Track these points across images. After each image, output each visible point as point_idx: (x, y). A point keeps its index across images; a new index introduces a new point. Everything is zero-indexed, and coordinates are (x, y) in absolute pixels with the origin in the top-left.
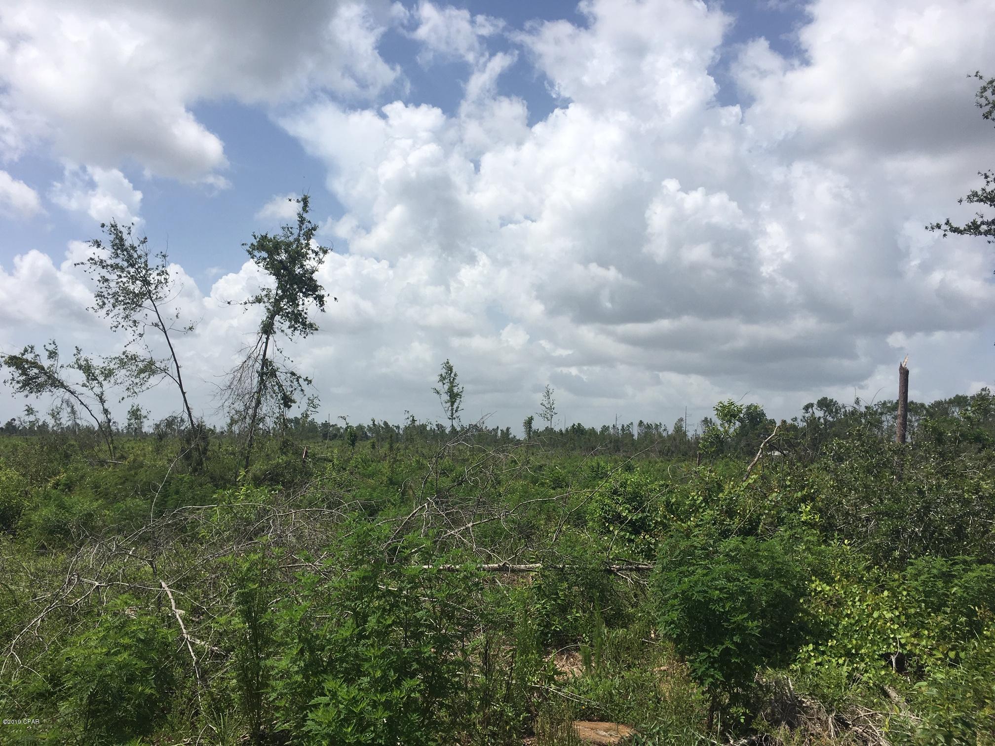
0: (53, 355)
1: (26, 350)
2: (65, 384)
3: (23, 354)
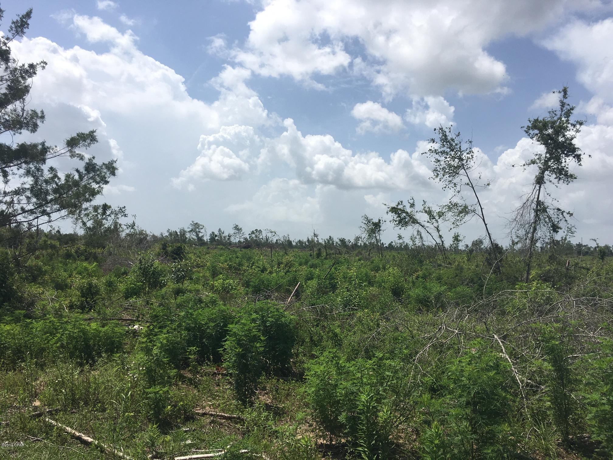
0: (412, 205)
1: (399, 204)
2: (419, 221)
3: (397, 206)
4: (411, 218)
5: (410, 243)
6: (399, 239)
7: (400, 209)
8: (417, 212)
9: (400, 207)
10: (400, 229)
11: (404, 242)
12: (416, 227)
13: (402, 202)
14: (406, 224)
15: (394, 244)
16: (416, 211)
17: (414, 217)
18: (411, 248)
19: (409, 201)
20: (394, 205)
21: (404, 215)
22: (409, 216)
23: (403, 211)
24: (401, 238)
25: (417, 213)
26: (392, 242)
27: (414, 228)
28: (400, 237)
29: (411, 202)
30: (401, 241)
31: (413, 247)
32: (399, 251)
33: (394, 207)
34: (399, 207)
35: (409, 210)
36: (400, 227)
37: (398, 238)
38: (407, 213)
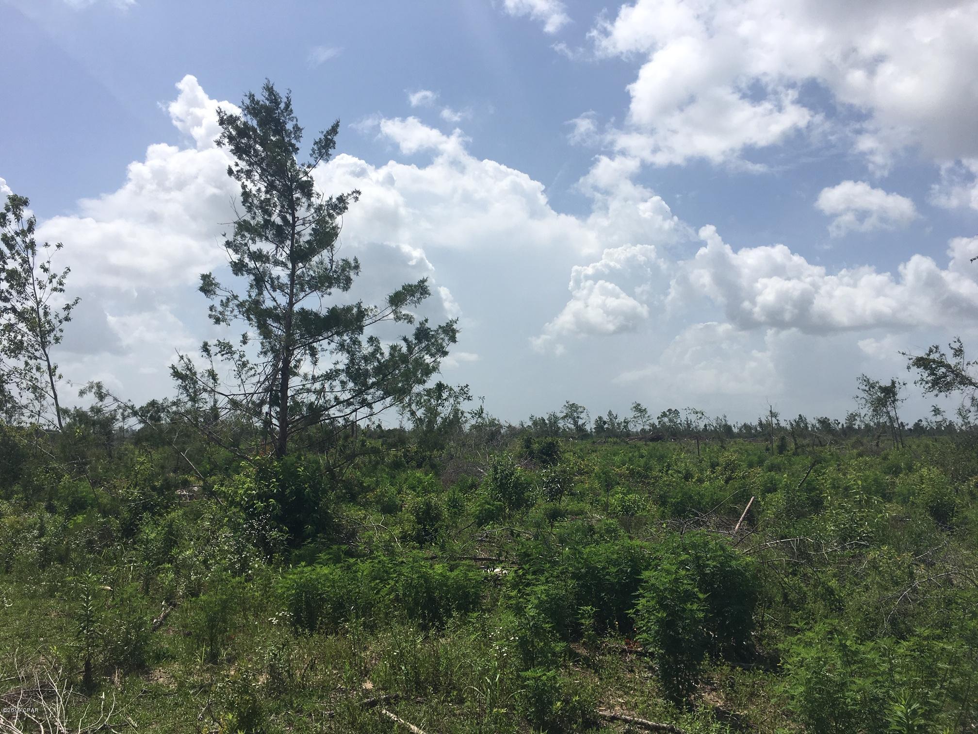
0: (959, 352)
1: (931, 351)
2: (973, 381)
3: (929, 355)
4: (957, 375)
5: (958, 421)
6: (935, 415)
7: (934, 361)
8: (968, 364)
9: (935, 356)
10: (937, 395)
11: (945, 420)
12: (968, 392)
13: (937, 348)
14: (948, 387)
15: (924, 424)
16: (966, 363)
17: (963, 373)
18: (961, 430)
19: (951, 346)
20: (922, 354)
21: (943, 370)
22: (953, 372)
23: (941, 364)
24: (939, 414)
25: (969, 366)
26: (921, 420)
27: (965, 394)
28: (937, 411)
29: (956, 346)
30: (939, 418)
31: (964, 428)
32: (937, 437)
33: (922, 358)
34: (931, 357)
35: (952, 361)
36: (936, 392)
37: (933, 413)
38: (948, 366)
